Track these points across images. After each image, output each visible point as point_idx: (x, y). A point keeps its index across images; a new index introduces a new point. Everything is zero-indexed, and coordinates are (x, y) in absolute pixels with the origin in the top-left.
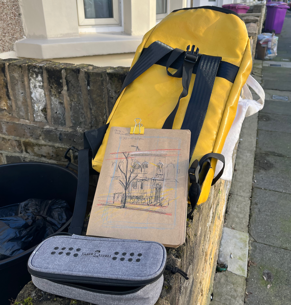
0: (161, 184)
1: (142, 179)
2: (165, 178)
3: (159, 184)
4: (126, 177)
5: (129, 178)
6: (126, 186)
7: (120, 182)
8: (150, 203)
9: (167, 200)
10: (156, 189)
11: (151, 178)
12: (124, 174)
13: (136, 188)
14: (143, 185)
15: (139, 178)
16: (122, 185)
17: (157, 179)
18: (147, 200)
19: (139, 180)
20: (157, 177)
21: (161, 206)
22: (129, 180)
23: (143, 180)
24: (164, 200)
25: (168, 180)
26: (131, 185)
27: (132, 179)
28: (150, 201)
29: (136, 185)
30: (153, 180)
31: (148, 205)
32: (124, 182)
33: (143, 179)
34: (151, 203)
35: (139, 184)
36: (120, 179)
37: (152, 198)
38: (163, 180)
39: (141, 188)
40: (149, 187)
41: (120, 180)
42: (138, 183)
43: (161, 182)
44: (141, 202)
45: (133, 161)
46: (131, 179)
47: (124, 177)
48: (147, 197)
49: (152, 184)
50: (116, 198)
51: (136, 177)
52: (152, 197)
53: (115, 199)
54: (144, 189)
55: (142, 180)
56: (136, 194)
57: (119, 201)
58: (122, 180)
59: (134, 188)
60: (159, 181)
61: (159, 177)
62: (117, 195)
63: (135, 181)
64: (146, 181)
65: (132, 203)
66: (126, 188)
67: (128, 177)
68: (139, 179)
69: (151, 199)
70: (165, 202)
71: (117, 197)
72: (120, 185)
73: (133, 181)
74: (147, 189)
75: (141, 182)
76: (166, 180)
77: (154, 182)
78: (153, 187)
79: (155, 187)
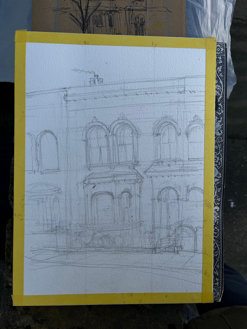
0: (143, 17)
1: (108, 9)
2: (148, 6)
4: (80, 7)
5: (87, 10)
6: (84, 24)
7: (72, 17)
10: (136, 25)
11: (124, 7)
12: (76, 2)
13: (101, 25)
14: (112, 20)
16: (76, 22)
17: (135, 8)
20: (135, 4)
22: (86, 13)
23: (111, 11)
26: (91, 21)
29: (101, 20)
32: (78, 18)
33: (112, 9)
35: (105, 19)
36: (71, 12)
38: (145, 10)
39: (110, 26)
41: (71, 14)
42: (103, 18)
43: (143, 12)
46: (90, 11)
47: (78, 8)
49: (128, 18)
51: (99, 6)
54: (115, 27)
55: (109, 11)
58: (74, 14)
59: (97, 26)
60: (139, 12)
61: (137, 5)
63: (97, 14)
64: (116, 14)
66: (84, 27)
67: (83, 7)
68: (104, 10)
72: (73, 21)
73: (94, 14)
74: (120, 27)
75: (107, 15)
76: (149, 10)
77: (131, 13)
78: (131, 23)
79: (133, 22)
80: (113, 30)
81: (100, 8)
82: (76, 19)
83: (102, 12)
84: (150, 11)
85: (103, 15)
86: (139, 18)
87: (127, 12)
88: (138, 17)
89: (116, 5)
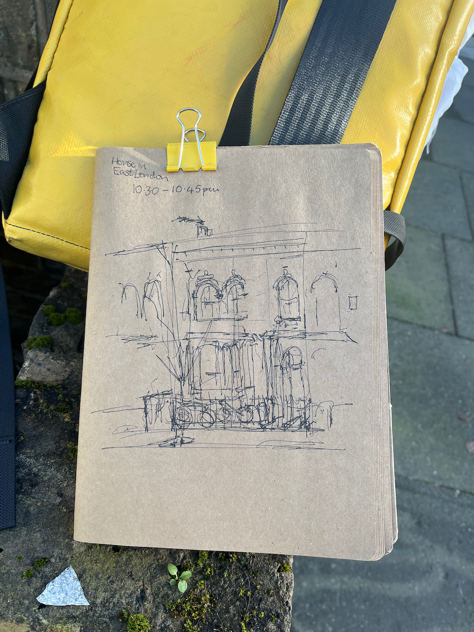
3: (293, 352)
8: (270, 420)
9: (326, 406)
15: (221, 336)
18: (258, 410)
19: (221, 345)
21: (308, 428)
24: (315, 408)
25: (318, 337)
28: (267, 414)
30: (270, 338)
31: (263, 428)
34: (274, 420)
37: (273, 404)
40: (258, 363)
44: (237, 420)
45: (193, 274)
48: (257, 402)
50: (154, 411)
52: (272, 400)
53: (149, 415)
56: (219, 392)
57: (164, 421)
62: (154, 401)
65: (207, 425)
70: (319, 414)
71: (154, 408)
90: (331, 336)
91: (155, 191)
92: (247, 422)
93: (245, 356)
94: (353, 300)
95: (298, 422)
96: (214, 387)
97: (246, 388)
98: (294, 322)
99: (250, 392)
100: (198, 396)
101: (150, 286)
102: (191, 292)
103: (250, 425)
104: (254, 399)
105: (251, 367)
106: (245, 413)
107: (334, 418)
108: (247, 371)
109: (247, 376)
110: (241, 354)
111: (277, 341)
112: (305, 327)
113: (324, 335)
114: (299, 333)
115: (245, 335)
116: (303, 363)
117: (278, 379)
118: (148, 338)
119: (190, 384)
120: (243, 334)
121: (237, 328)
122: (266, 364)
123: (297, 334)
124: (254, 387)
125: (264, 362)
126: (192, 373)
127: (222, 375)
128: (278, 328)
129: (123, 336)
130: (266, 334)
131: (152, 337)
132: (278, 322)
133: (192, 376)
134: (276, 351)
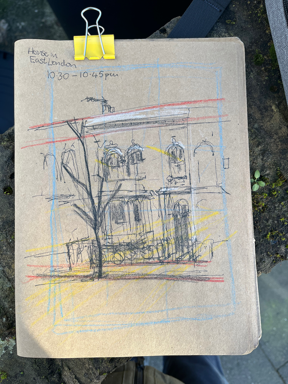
0: (185, 203)
1: (133, 194)
2: (193, 186)
3: (181, 203)
4: (90, 194)
5: (100, 197)
6: (96, 219)
7: (77, 210)
8: (166, 256)
9: (208, 243)
10: (175, 216)
11: (157, 189)
12: (83, 184)
13: (122, 221)
14: (139, 211)
15: (126, 193)
16: (84, 217)
17: (173, 189)
18: (157, 248)
19: (126, 200)
20: (173, 184)
21: (195, 261)
22: (99, 203)
23: (137, 197)
24: (200, 245)
25: (201, 191)
26: (107, 216)
27: (106, 198)
28: (164, 252)
29: (123, 212)
30: (164, 193)
31: (162, 262)
32: (87, 210)
33: (138, 194)
34: (169, 255)
35: (129, 210)
36: (76, 202)
37: (168, 243)
38: (189, 193)
39: (136, 220)
40: (156, 213)
41: (75, 205)
42: (126, 208)
43: (186, 196)
44: (141, 257)
45: (100, 144)
47: (86, 195)
48: (155, 243)
49: (163, 207)
50: (76, 254)
51: (118, 190)
52: (167, 240)
53: (72, 257)
54: (144, 222)
55: (133, 197)
56: (126, 237)
57: (84, 262)
58: (80, 204)
59: (117, 223)
60: (179, 197)
61: (177, 185)
62: (75, 246)
63: (116, 203)
64: (145, 201)
65: (119, 263)
66: (96, 225)
67: (95, 193)
68: (126, 196)
69: (166, 245)
70: (203, 250)
71: (75, 252)
72: (78, 217)
73: (111, 204)
74: (151, 222)
75: (132, 204)
76: (195, 192)
77: (168, 199)
78: (167, 214)
79: (171, 213)
80: (141, 226)
81: (120, 193)
82: (84, 213)
83: (123, 200)
84: (197, 193)
85: (125, 205)
86: (180, 206)
87: (162, 197)
88: (178, 204)
89: (144, 188)
90: (211, 189)
91: (66, 76)
92: (149, 259)
93: (145, 208)
94: (226, 161)
95: (187, 257)
96: (122, 233)
97: (147, 233)
98: (182, 180)
99: (150, 236)
100: (110, 241)
101: (66, 154)
102: (100, 159)
103: (151, 261)
104: (153, 241)
105: (150, 216)
106: (147, 251)
107: (214, 252)
108: (147, 219)
109: (147, 223)
110: (142, 206)
111: (170, 196)
112: (190, 184)
113: (205, 189)
114: (185, 188)
115: (144, 192)
116: (190, 212)
117: (171, 224)
118: (67, 197)
119: (103, 231)
120: (143, 191)
121: (138, 186)
122: (162, 214)
123: (184, 189)
124: (153, 231)
125: (160, 212)
126: (104, 223)
127: (128, 223)
128: (169, 185)
129: (47, 196)
130: (160, 190)
131: (70, 196)
132: (170, 181)
133: (104, 225)
134: (169, 203)
